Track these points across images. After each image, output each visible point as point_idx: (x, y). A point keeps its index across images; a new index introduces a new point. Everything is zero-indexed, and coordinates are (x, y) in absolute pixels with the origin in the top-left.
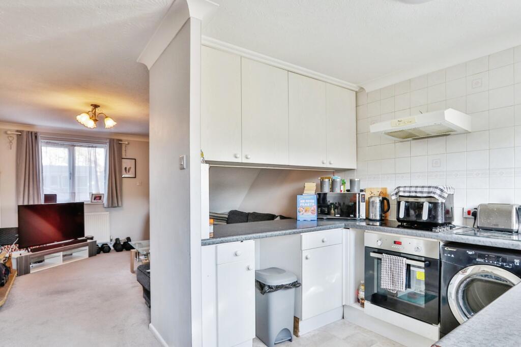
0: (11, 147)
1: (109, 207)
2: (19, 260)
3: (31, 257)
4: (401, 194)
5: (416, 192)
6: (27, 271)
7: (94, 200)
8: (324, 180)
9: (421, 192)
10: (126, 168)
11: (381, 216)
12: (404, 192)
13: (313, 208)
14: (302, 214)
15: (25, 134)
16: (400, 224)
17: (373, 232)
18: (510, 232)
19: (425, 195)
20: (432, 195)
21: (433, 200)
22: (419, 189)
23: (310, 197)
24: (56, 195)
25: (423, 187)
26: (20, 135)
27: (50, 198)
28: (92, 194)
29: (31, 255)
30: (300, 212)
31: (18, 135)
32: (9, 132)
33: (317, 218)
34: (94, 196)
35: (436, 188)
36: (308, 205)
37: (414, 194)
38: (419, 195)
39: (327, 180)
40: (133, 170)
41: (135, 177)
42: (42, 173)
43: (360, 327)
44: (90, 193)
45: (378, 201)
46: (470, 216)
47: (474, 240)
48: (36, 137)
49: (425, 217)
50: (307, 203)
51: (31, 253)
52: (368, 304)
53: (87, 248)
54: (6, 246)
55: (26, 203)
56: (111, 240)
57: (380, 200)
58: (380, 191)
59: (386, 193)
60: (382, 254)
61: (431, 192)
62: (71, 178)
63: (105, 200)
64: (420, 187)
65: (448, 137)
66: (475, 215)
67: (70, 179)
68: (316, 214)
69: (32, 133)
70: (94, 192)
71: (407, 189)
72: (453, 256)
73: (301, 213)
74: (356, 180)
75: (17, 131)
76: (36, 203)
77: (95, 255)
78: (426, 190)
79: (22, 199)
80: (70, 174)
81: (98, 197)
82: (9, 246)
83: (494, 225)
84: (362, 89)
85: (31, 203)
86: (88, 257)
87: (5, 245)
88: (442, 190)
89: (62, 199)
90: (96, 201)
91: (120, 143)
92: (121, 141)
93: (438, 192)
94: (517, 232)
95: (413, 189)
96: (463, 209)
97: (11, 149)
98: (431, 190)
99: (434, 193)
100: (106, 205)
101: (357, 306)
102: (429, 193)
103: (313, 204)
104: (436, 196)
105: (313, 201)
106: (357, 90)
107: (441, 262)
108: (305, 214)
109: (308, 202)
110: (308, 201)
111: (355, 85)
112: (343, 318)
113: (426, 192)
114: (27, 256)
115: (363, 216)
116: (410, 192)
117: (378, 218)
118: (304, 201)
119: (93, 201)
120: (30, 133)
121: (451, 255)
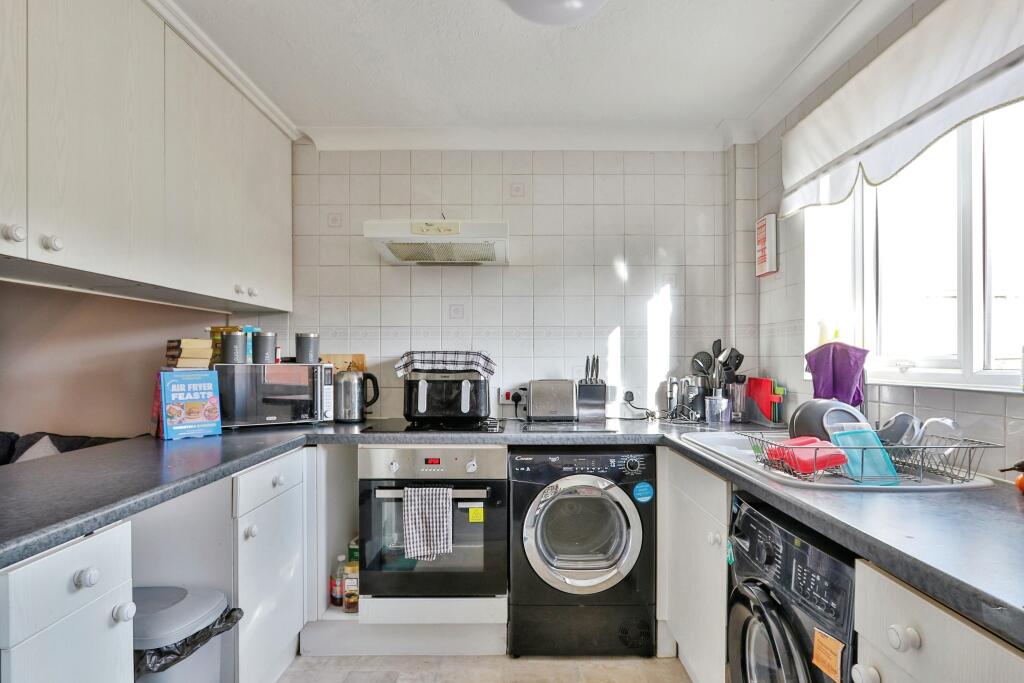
4: (418, 366)
5: (444, 362)
8: (233, 334)
9: (455, 363)
11: (362, 413)
12: (423, 362)
13: (208, 405)
14: (180, 423)
16: (409, 424)
17: (381, 446)
18: (569, 420)
19: (461, 367)
20: (474, 367)
21: (474, 377)
22: (450, 358)
23: (199, 376)
25: (456, 353)
30: (172, 418)
33: (223, 429)
35: (479, 354)
36: (196, 396)
37: (440, 367)
38: (450, 367)
39: (239, 334)
43: (346, 657)
45: (356, 381)
46: (510, 401)
47: (561, 439)
49: (465, 408)
50: (192, 392)
52: (366, 603)
57: (360, 379)
58: (349, 360)
59: (363, 364)
60: (402, 488)
61: (472, 363)
64: (451, 353)
65: (475, 267)
66: (517, 398)
68: (219, 419)
71: (428, 357)
72: (528, 469)
73: (176, 419)
74: (312, 336)
78: (462, 358)
83: (551, 412)
84: (306, 139)
88: (487, 359)
93: (482, 361)
94: (577, 420)
95: (439, 357)
96: (499, 389)
98: (471, 358)
99: (478, 364)
101: (339, 615)
102: (467, 363)
103: (210, 394)
104: (480, 369)
105: (210, 386)
106: (295, 138)
107: (509, 482)
108: (188, 421)
109: (195, 389)
110: (195, 387)
111: (294, 127)
112: (298, 653)
113: (461, 363)
115: (330, 416)
116: (433, 362)
117: (356, 416)
118: (182, 387)
121: (526, 468)
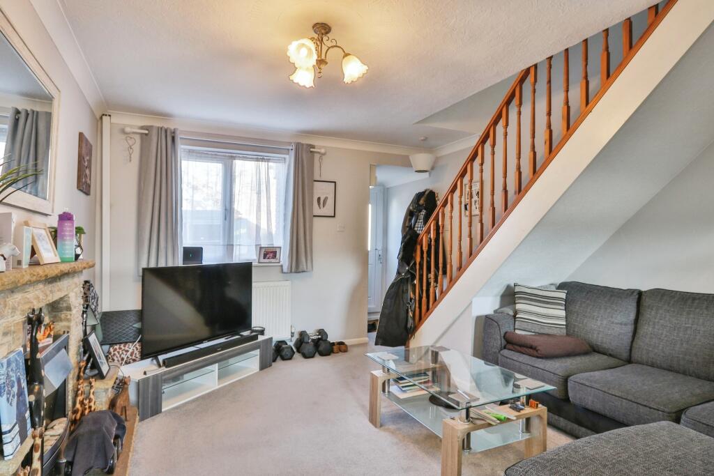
0: (130, 157)
1: (291, 272)
2: (141, 386)
3: (164, 378)
6: (156, 410)
7: (264, 258)
10: (319, 199)
15: (154, 132)
24: (202, 248)
26: (146, 134)
27: (193, 253)
28: (261, 248)
29: (165, 373)
31: (142, 134)
32: (128, 130)
34: (263, 250)
40: (330, 202)
41: (334, 216)
42: (181, 206)
44: (256, 245)
48: (173, 139)
51: (164, 369)
53: (257, 352)
54: (117, 347)
55: (152, 265)
56: (292, 335)
62: (227, 218)
63: (284, 258)
67: (225, 219)
69: (166, 131)
70: (264, 244)
75: (142, 128)
76: (170, 264)
77: (271, 365)
79: (145, 256)
80: (226, 210)
81: (269, 253)
82: (122, 346)
85: (162, 264)
86: (258, 370)
87: (116, 344)
89: (211, 257)
90: (266, 260)
91: (311, 152)
92: (313, 147)
97: (130, 161)
100: (285, 269)
114: (157, 375)
119: (262, 260)
120: (163, 129)
